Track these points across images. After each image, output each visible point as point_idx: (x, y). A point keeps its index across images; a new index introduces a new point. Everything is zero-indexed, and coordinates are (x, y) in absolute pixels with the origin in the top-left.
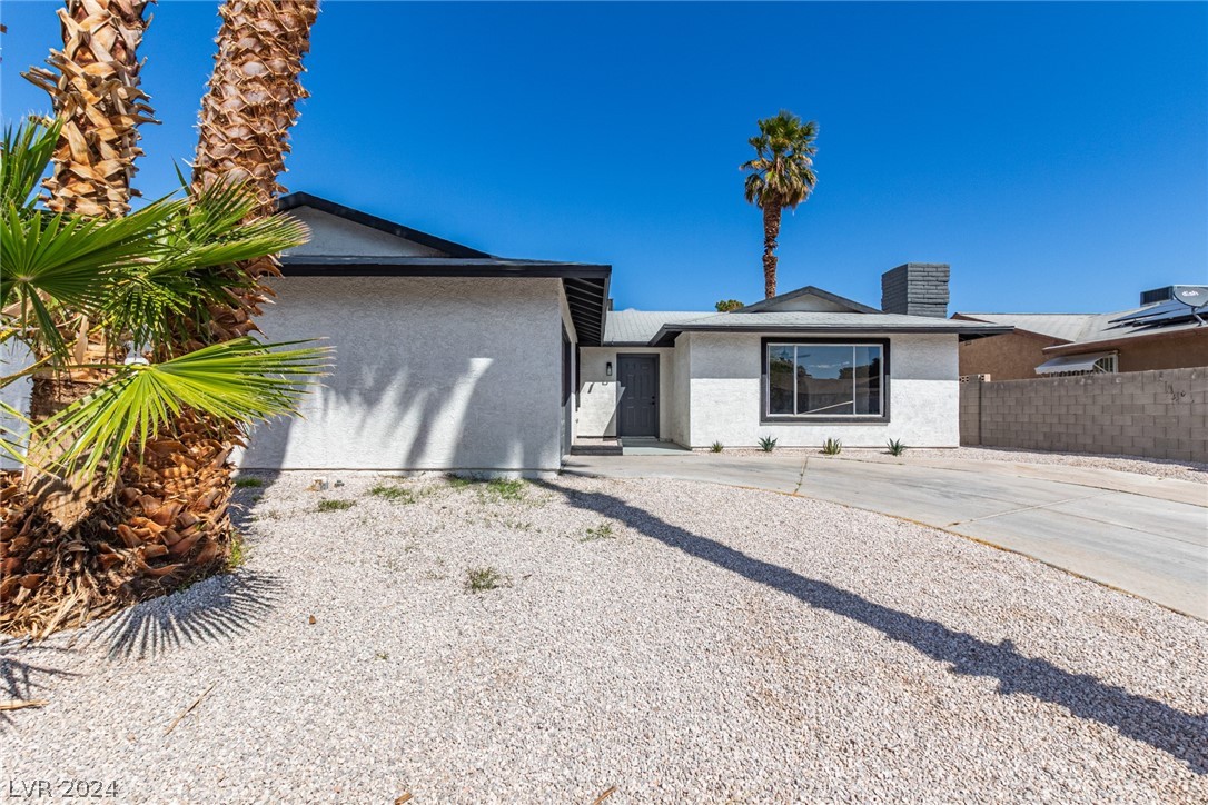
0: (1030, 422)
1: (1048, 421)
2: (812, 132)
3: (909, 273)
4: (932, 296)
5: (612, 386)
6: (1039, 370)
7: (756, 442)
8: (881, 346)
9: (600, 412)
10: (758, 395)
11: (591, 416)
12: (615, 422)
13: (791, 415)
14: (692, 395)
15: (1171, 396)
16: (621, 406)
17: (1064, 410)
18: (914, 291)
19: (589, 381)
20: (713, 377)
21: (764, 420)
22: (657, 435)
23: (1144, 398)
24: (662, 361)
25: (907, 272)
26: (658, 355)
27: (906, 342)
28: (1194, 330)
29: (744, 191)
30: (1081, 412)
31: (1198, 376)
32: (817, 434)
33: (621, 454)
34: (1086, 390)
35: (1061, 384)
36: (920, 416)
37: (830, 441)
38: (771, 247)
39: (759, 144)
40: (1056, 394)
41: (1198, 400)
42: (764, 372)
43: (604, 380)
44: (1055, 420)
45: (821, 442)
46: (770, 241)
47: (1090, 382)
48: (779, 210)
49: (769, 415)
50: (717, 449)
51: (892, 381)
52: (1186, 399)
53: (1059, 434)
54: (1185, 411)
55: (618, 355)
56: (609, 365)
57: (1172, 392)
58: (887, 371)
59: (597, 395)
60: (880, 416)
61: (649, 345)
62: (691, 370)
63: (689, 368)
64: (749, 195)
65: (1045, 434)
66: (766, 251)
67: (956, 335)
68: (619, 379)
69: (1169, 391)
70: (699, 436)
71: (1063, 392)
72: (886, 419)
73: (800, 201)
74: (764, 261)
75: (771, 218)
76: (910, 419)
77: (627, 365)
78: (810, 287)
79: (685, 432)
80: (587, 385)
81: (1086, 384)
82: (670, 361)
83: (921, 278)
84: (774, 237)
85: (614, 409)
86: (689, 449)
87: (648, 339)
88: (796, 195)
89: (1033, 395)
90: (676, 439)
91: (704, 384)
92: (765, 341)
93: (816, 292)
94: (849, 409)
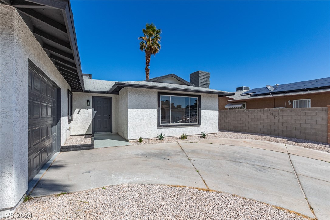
0: (228, 123)
1: (234, 122)
2: (160, 32)
3: (200, 74)
4: (206, 82)
5: (90, 111)
6: (226, 107)
7: (156, 136)
8: (197, 98)
9: (84, 122)
10: (156, 116)
11: (79, 125)
12: (91, 126)
13: (169, 124)
14: (129, 116)
15: (272, 116)
16: (94, 120)
17: (239, 119)
18: (201, 80)
19: (78, 108)
20: (138, 108)
21: (159, 126)
22: (111, 131)
23: (264, 117)
24: (113, 100)
25: (199, 74)
26: (112, 97)
27: (205, 97)
28: (270, 97)
29: (140, 46)
30: (244, 120)
31: (281, 111)
32: (179, 131)
33: (93, 148)
34: (246, 114)
35: (238, 111)
36: (209, 123)
37: (183, 134)
38: (148, 66)
39: (145, 32)
40: (237, 114)
41: (281, 118)
42: (159, 106)
43: (86, 108)
44: (237, 122)
45: (180, 134)
46: (147, 63)
47: (247, 111)
48: (150, 54)
49: (161, 124)
50: (140, 140)
51: (201, 110)
52: (277, 117)
53: (238, 126)
54: (276, 121)
55: (93, 97)
56: (88, 101)
57: (273, 115)
58: (200, 107)
59: (82, 115)
60: (197, 123)
61: (108, 93)
62: (128, 105)
63: (127, 104)
64: (142, 48)
65: (233, 126)
66: (146, 67)
67: (218, 95)
68: (94, 107)
69: (272, 115)
70: (132, 135)
71: (239, 114)
72: (199, 124)
73: (156, 53)
74: (146, 69)
75: (148, 56)
76: (206, 124)
77: (97, 102)
78: (173, 74)
79: (125, 132)
80: (77, 110)
81: (246, 112)
82: (117, 100)
83: (203, 76)
84: (149, 62)
85: (91, 121)
86: (127, 141)
87: (107, 90)
88: (155, 51)
89: (230, 114)
90: (120, 133)
91: (135, 111)
92: (159, 93)
93: (175, 76)
94: (188, 121)
